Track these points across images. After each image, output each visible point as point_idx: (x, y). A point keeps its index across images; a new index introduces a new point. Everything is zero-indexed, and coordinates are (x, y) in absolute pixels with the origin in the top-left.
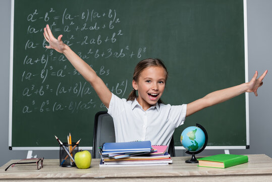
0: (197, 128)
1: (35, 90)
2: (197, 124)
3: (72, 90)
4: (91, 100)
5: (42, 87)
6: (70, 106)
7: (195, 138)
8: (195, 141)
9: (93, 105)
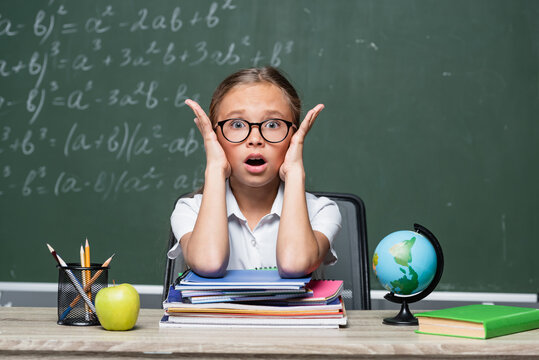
0: (416, 234)
1: (11, 141)
2: (415, 225)
3: (105, 144)
4: (152, 169)
5: (29, 133)
6: (99, 182)
7: (410, 261)
8: (410, 268)
9: (156, 181)
